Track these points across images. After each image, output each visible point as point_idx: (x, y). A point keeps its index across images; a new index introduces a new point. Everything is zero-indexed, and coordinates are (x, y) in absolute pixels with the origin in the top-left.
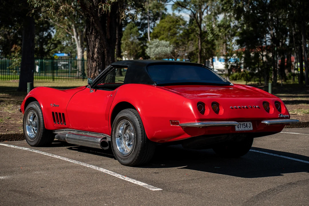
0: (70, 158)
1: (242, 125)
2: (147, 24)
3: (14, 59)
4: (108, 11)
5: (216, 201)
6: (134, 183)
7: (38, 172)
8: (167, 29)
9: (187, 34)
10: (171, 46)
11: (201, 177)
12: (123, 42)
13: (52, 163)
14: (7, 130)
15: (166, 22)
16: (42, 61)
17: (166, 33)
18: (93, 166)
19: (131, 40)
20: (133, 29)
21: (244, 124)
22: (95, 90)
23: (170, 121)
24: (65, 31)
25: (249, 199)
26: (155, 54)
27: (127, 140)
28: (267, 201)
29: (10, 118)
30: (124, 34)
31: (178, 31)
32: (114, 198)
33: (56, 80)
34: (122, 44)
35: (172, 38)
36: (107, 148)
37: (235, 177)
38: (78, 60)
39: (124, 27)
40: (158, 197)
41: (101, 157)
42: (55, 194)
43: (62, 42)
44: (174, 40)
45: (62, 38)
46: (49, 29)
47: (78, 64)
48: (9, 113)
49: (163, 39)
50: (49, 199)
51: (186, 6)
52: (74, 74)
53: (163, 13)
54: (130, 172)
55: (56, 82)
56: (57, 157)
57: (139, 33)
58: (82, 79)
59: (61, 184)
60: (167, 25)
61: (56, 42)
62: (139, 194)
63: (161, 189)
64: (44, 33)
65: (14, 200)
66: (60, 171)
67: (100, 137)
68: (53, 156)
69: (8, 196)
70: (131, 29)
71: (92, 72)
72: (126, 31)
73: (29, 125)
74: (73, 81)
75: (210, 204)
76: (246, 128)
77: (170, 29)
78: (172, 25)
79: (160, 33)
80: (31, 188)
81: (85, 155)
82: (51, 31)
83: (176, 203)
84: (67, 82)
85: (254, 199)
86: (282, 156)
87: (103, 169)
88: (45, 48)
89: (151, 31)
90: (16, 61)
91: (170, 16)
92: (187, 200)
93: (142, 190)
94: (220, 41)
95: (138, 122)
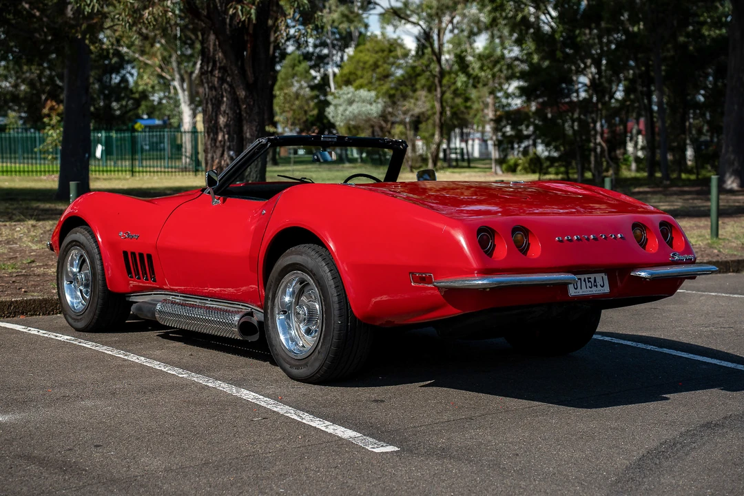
0: (168, 362)
1: (585, 280)
2: (327, 56)
3: (49, 130)
4: (250, 19)
5: (540, 481)
6: (327, 430)
7: (89, 403)
8: (371, 66)
9: (412, 77)
10: (380, 100)
11: (489, 410)
12: (277, 93)
13: (124, 378)
14: (25, 292)
15: (368, 50)
16: (107, 134)
17: (368, 75)
18: (223, 385)
19: (294, 89)
20: (298, 66)
21: (588, 278)
22: (222, 198)
23: (410, 273)
24: (155, 70)
25: (620, 475)
26: (345, 119)
27: (304, 320)
28: (667, 479)
29: (33, 262)
30: (279, 78)
31: (393, 69)
32: (281, 475)
33: (137, 174)
34: (277, 98)
35: (380, 85)
36: (255, 338)
37: (570, 409)
38: (185, 132)
39: (280, 61)
40: (390, 470)
41: (242, 360)
42: (129, 467)
43: (150, 95)
44: (385, 88)
45: (150, 86)
46: (123, 68)
47: (184, 140)
48: (33, 251)
49: (361, 87)
50: (113, 481)
51: (409, 16)
52: (177, 161)
53: (360, 33)
54: (313, 400)
55: (138, 178)
56: (137, 361)
57: (310, 74)
58: (193, 171)
59: (144, 437)
60: (369, 58)
61: (137, 96)
62: (341, 463)
63: (396, 449)
64: (114, 76)
65: (25, 485)
66: (144, 398)
67: (238, 312)
68: (126, 358)
69: (10, 473)
70: (293, 66)
71: (215, 157)
72: (283, 71)
73: (71, 282)
74: (174, 177)
75: (525, 490)
76: (594, 288)
77: (376, 66)
78: (381, 57)
79: (355, 74)
80: (69, 450)
81: (205, 355)
82: (127, 72)
83: (440, 489)
84: (161, 179)
85: (633, 473)
86: (666, 350)
87: (248, 392)
88: (116, 108)
89: (336, 70)
90: (54, 135)
91: (375, 39)
92: (466, 480)
93: (348, 452)
94: (481, 89)
95: (329, 274)
